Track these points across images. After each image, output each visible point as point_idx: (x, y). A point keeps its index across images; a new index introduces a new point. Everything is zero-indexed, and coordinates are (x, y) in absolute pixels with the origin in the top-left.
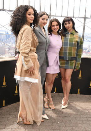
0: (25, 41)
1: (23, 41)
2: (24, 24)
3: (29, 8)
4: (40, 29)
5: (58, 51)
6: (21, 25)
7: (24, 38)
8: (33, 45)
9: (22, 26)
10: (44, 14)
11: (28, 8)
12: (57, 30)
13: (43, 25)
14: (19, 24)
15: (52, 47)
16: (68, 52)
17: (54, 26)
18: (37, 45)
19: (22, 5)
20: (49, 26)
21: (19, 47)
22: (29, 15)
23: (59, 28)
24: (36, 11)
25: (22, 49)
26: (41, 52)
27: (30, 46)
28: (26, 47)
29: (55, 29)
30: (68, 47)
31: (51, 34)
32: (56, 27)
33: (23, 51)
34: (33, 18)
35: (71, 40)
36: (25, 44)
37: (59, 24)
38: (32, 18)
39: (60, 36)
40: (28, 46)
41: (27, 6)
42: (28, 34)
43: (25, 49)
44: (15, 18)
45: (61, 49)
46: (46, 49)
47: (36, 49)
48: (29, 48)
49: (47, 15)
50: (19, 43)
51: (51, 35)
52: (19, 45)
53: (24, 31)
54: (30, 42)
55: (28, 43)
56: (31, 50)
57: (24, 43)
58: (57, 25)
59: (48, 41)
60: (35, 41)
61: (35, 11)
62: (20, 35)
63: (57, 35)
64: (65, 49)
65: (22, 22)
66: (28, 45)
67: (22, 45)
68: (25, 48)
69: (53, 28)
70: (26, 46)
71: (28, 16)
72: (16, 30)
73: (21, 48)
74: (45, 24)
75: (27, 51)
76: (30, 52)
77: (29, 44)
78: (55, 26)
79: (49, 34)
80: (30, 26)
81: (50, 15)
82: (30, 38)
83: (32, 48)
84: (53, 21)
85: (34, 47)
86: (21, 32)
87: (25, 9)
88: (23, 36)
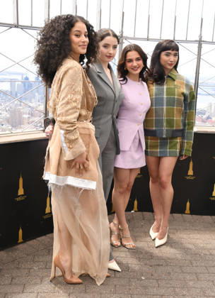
0: (66, 96)
1: (62, 95)
2: (65, 57)
3: (77, 21)
5: (142, 117)
6: (59, 59)
7: (64, 88)
8: (86, 104)
9: (62, 62)
10: (108, 34)
12: (139, 71)
14: (54, 58)
16: (165, 118)
17: (131, 61)
18: (95, 104)
19: (59, 14)
20: (120, 61)
21: (55, 109)
22: (78, 36)
23: (142, 66)
24: (92, 27)
25: (62, 115)
27: (79, 106)
28: (70, 109)
29: (134, 68)
30: (165, 107)
31: (125, 79)
32: (135, 63)
33: (64, 119)
34: (86, 44)
35: (170, 92)
36: (68, 103)
37: (143, 57)
38: (84, 42)
39: (145, 84)
40: (75, 108)
41: (71, 16)
42: (74, 80)
43: (67, 113)
44: (45, 44)
45: (149, 113)
46: (113, 114)
47: (91, 114)
48: (76, 112)
49: (115, 36)
50: (54, 101)
51: (125, 82)
52: (55, 105)
53: (66, 73)
54: (79, 97)
55: (74, 99)
56: (80, 115)
57: (66, 99)
58: (138, 59)
59: (117, 96)
60: (89, 96)
61: (89, 27)
62: (57, 81)
63: (139, 81)
64: (158, 113)
66: (74, 104)
67: (60, 104)
68: (67, 111)
69: (129, 65)
70: (69, 107)
71: (74, 38)
72: (49, 70)
73: (58, 112)
74: (111, 56)
75: (72, 117)
76: (78, 120)
77: (75, 101)
78: (135, 62)
79: (122, 79)
80: (80, 62)
81: (122, 36)
82: (80, 88)
83: (84, 113)
85: (88, 109)
86: (58, 75)
87: (67, 23)
88: (63, 83)
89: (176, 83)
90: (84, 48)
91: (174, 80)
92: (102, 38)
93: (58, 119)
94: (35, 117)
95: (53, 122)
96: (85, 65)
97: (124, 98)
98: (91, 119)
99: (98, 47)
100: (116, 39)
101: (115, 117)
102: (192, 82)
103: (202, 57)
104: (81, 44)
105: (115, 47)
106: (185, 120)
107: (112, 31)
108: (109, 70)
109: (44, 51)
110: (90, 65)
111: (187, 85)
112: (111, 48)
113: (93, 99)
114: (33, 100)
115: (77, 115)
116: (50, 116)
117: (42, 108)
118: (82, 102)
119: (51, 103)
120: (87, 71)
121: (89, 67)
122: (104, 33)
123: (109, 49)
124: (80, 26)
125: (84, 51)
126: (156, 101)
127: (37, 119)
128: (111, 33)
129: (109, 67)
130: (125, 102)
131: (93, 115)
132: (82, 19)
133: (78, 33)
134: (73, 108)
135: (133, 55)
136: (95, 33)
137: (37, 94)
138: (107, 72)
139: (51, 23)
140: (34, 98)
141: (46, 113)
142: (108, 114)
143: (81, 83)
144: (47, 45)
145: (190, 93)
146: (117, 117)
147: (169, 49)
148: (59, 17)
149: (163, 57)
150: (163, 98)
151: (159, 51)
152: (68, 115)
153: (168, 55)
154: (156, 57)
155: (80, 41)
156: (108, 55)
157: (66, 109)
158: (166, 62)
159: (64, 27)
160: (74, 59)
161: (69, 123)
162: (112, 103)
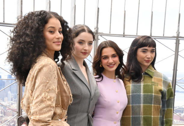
0: (40, 94)
1: (36, 93)
3: (51, 17)
4: (76, 65)
5: (119, 116)
6: (33, 56)
7: (39, 86)
8: (61, 103)
9: (36, 59)
10: (83, 30)
11: (48, 16)
12: (115, 68)
13: (82, 56)
14: (28, 55)
15: (104, 107)
16: (142, 116)
17: (106, 57)
18: (70, 102)
20: (95, 58)
21: (29, 107)
22: (52, 32)
23: (118, 63)
24: (67, 23)
25: (35, 113)
26: (77, 119)
27: (54, 105)
28: (44, 108)
29: (110, 65)
30: (142, 105)
31: (101, 76)
32: (111, 60)
33: (38, 117)
34: (60, 40)
35: (147, 89)
36: (42, 101)
37: (119, 53)
38: (58, 38)
39: (121, 81)
40: (49, 106)
41: (45, 12)
43: (41, 112)
44: (18, 41)
45: (125, 111)
46: (88, 112)
47: (66, 112)
48: (50, 110)
49: (90, 32)
50: (28, 99)
51: (100, 79)
52: (29, 104)
53: (40, 70)
54: (54, 95)
55: (49, 97)
56: (55, 114)
57: (40, 98)
58: (113, 56)
59: (93, 94)
60: (64, 94)
61: (63, 23)
62: (31, 79)
63: (115, 78)
64: (135, 111)
65: (34, 51)
66: (49, 103)
67: (34, 102)
68: (41, 110)
69: (105, 62)
70: (43, 105)
71: (48, 35)
73: (32, 110)
74: (86, 53)
75: (47, 116)
76: (52, 119)
77: (50, 100)
78: (110, 58)
79: (97, 76)
80: (54, 59)
81: (97, 32)
82: (54, 86)
83: (59, 111)
84: (104, 47)
85: (63, 107)
87: (40, 20)
88: (37, 81)
89: (153, 80)
90: (59, 45)
91: (151, 77)
92: (77, 34)
93: (32, 118)
94: (8, 116)
95: (27, 120)
96: (59, 62)
97: (100, 96)
98: (66, 117)
99: (73, 44)
100: (91, 36)
101: (90, 115)
102: (170, 79)
103: (179, 53)
104: (56, 40)
105: (90, 43)
106: (163, 117)
107: (87, 27)
108: (84, 67)
109: (17, 48)
110: (65, 62)
111: (165, 82)
112: (87, 44)
113: (68, 97)
114: (6, 99)
115: (52, 113)
116: (24, 114)
117: (15, 106)
118: (57, 100)
119: (24, 101)
120: (62, 68)
121: (63, 64)
122: (80, 29)
123: (84, 45)
124: (54, 23)
125: (59, 48)
126: (133, 98)
127: (9, 118)
128: (86, 28)
129: (85, 64)
130: (102, 100)
131: (68, 114)
132: (56, 15)
133: (52, 30)
134: (47, 107)
135: (108, 51)
136: (70, 29)
137: (9, 92)
138: (83, 69)
139: (24, 19)
140: (7, 96)
141: (20, 112)
142: (83, 112)
143: (56, 81)
144: (20, 43)
145: (168, 90)
146: (93, 116)
147: (146, 46)
148: (32, 13)
149: (140, 53)
150: (140, 96)
151: (135, 48)
152: (42, 114)
153: (145, 51)
154: (133, 54)
155: (55, 38)
156: (83, 51)
157: (40, 107)
158: (143, 58)
159: (38, 24)
160: (48, 56)
161: (43, 122)
162: (88, 101)
